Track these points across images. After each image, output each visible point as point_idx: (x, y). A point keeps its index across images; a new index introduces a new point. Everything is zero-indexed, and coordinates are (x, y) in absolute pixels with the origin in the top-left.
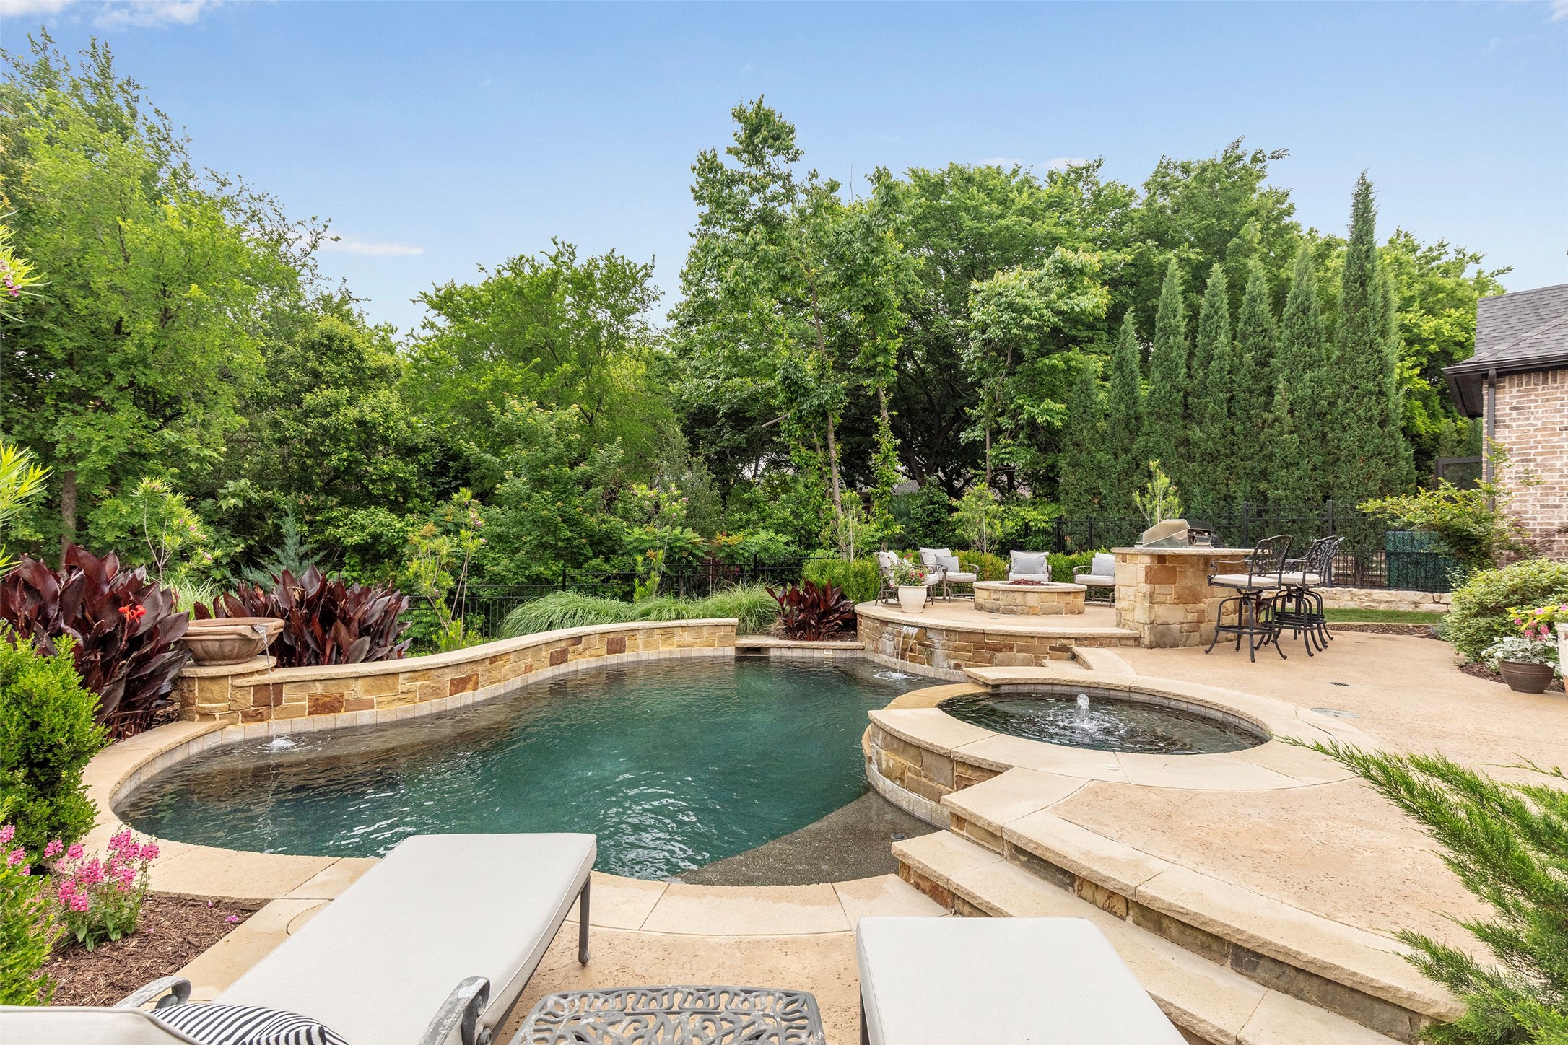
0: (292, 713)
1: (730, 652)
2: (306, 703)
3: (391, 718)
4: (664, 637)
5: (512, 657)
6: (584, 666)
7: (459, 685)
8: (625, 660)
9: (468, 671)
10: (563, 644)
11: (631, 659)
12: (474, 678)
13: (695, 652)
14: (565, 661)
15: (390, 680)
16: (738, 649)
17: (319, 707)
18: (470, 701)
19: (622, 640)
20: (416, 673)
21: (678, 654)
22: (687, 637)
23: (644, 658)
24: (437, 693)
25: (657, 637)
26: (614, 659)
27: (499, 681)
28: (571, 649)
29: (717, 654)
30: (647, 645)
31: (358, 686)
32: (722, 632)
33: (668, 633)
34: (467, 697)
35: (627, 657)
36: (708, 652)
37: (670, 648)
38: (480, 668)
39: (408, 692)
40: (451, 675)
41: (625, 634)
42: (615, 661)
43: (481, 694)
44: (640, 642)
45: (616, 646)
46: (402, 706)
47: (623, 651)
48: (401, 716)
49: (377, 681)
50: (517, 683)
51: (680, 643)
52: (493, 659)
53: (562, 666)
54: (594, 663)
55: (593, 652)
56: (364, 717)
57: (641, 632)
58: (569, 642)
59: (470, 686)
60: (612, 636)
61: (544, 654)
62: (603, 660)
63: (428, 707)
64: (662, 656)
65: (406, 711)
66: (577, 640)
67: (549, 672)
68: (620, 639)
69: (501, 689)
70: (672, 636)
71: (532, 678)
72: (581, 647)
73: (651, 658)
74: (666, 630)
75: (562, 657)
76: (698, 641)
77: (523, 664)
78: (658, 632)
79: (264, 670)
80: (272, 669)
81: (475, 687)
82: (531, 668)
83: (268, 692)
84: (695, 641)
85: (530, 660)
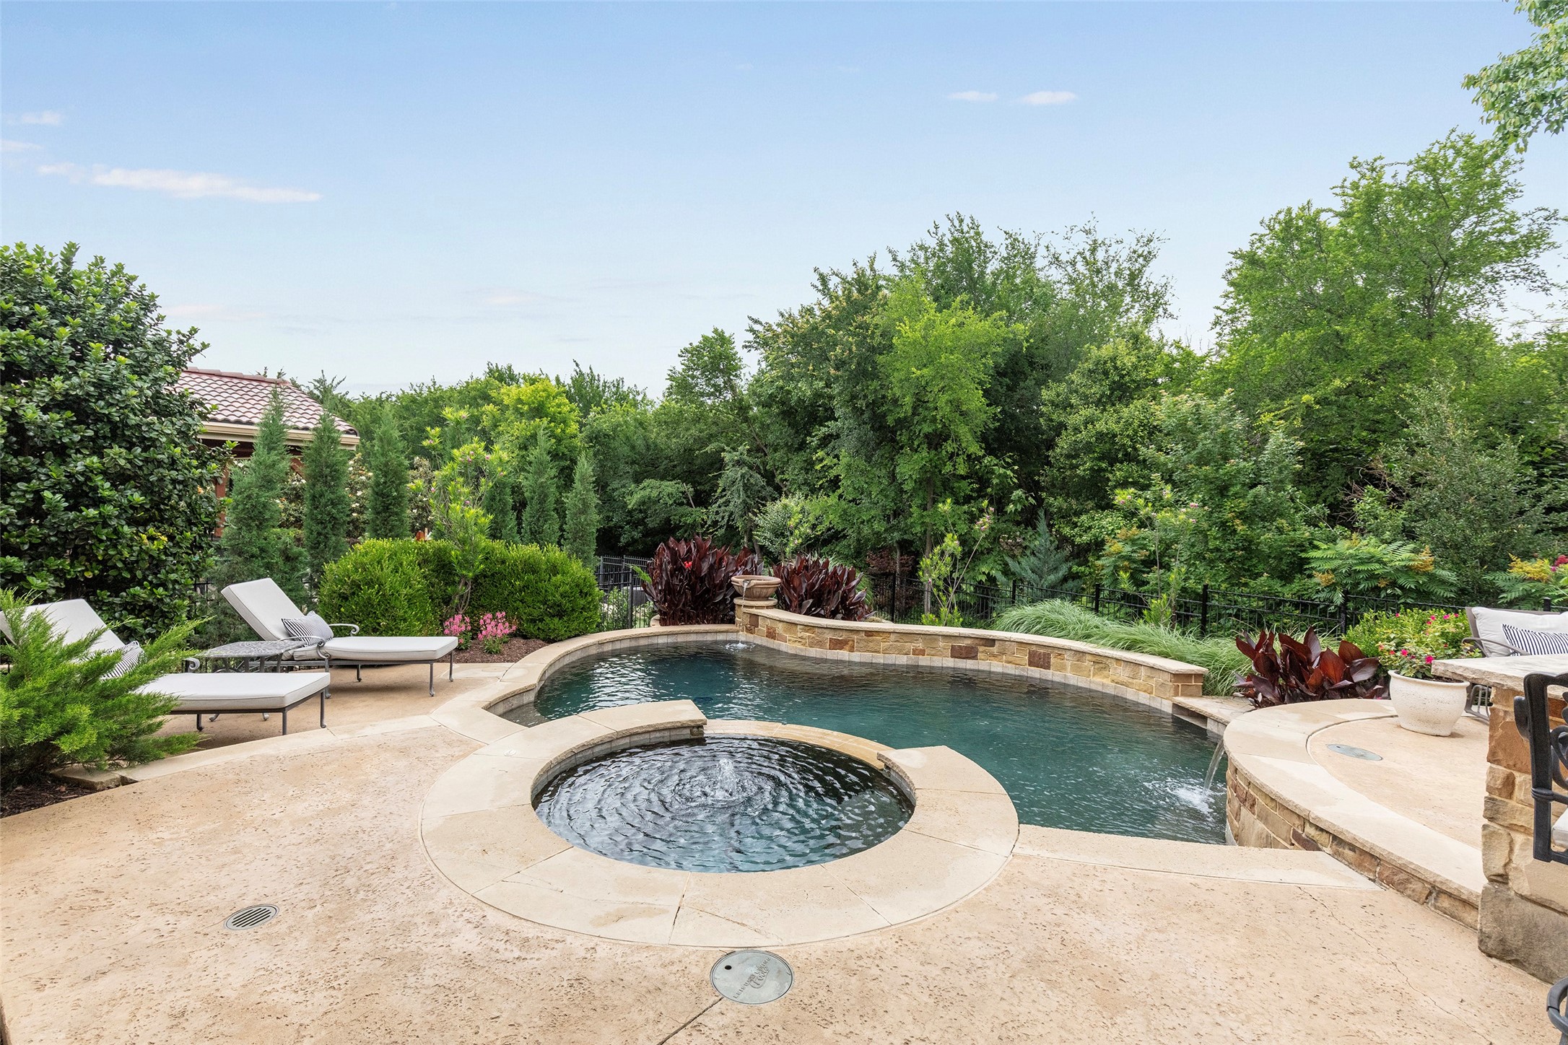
0: (759, 634)
1: (1167, 707)
2: (765, 630)
3: (794, 652)
4: (1097, 666)
5: (893, 637)
7: (837, 645)
8: (1050, 678)
9: (843, 636)
10: (968, 642)
11: (1057, 679)
12: (851, 643)
13: (1130, 695)
14: (975, 658)
15: (794, 627)
16: (1176, 706)
17: (771, 634)
18: (846, 658)
19: (1047, 656)
20: (808, 627)
21: (1111, 690)
22: (1122, 673)
23: (1072, 682)
24: (820, 644)
25: (1087, 663)
26: (1036, 673)
27: (879, 652)
28: (981, 649)
29: (1154, 704)
30: (1077, 670)
31: (780, 625)
32: (1161, 678)
33: (1101, 662)
34: (843, 655)
35: (1052, 675)
36: (1143, 698)
37: (1105, 681)
38: (856, 637)
39: (801, 638)
40: (829, 635)
41: (1050, 651)
42: (1037, 676)
43: (856, 657)
44: (1069, 664)
45: (1040, 658)
46: (799, 646)
47: (1048, 668)
48: (799, 653)
49: (789, 626)
50: (902, 660)
51: (1114, 677)
52: (869, 633)
53: (970, 662)
54: (1011, 670)
55: (1010, 659)
56: (785, 647)
57: (1069, 653)
58: (977, 641)
59: (847, 647)
60: (1034, 648)
61: (941, 644)
62: (1023, 670)
63: (814, 652)
64: (1093, 687)
65: (801, 650)
66: (991, 642)
67: (950, 662)
68: (1044, 654)
69: (880, 659)
70: (1106, 667)
71: (924, 661)
72: (995, 650)
73: (1080, 685)
74: (1098, 658)
75: (969, 653)
76: (1135, 681)
77: (911, 646)
78: (1089, 657)
79: (762, 607)
80: (768, 607)
81: (852, 650)
82: (922, 652)
83: (754, 618)
84: (1131, 680)
85: (920, 645)
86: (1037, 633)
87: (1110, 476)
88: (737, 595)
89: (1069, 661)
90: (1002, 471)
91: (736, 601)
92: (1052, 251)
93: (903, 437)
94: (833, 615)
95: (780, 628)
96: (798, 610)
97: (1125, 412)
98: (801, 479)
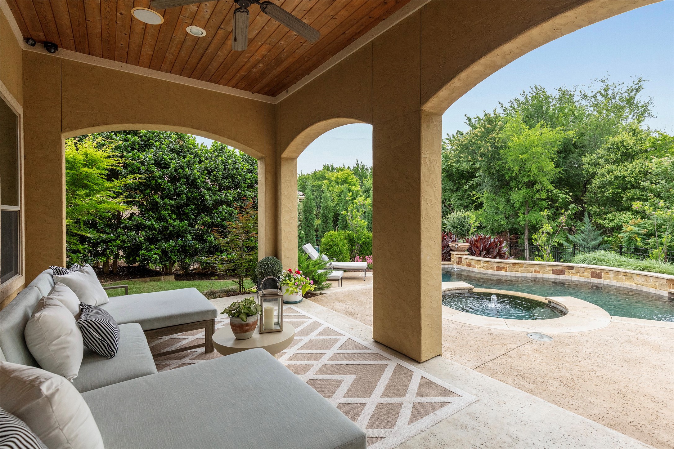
0: (463, 265)
1: (665, 294)
2: (466, 263)
3: (479, 272)
4: (626, 277)
5: (525, 266)
6: (577, 279)
7: (500, 269)
9: (502, 265)
10: (561, 268)
11: (605, 283)
12: (505, 268)
13: (645, 289)
14: (564, 274)
15: (479, 262)
16: (670, 293)
17: (469, 265)
21: (635, 287)
22: (640, 280)
23: (614, 284)
24: (492, 268)
25: (621, 276)
26: (595, 281)
27: (518, 272)
28: (567, 271)
29: (658, 293)
30: (616, 279)
31: (473, 261)
32: (661, 282)
33: (628, 276)
34: (503, 273)
35: (603, 281)
36: (652, 291)
37: (631, 284)
38: (508, 266)
39: (483, 266)
40: (496, 265)
41: (601, 271)
43: (508, 273)
44: (612, 277)
45: (596, 275)
46: (482, 269)
47: (601, 278)
48: (482, 272)
49: (477, 262)
50: (530, 275)
51: (636, 282)
52: (514, 264)
53: (561, 276)
54: (582, 279)
55: (581, 275)
56: (475, 270)
57: (611, 272)
58: (565, 267)
59: (504, 270)
60: (593, 270)
61: (547, 269)
62: (588, 279)
63: (489, 272)
64: (625, 286)
66: (572, 268)
67: (552, 276)
68: (599, 273)
69: (519, 274)
70: (632, 278)
71: (539, 276)
72: (574, 271)
73: (618, 285)
74: (627, 274)
75: (562, 272)
76: (647, 283)
77: (533, 269)
78: (623, 274)
79: (463, 255)
80: (465, 255)
81: (506, 271)
82: (539, 272)
83: (460, 259)
84: (645, 283)
85: (538, 269)
86: (594, 264)
87: (624, 196)
88: (451, 250)
89: (612, 275)
90: (564, 196)
91: (451, 252)
92: (583, 93)
93: (513, 183)
94: (495, 257)
95: (473, 263)
96: (480, 255)
97: (630, 166)
98: (459, 203)
